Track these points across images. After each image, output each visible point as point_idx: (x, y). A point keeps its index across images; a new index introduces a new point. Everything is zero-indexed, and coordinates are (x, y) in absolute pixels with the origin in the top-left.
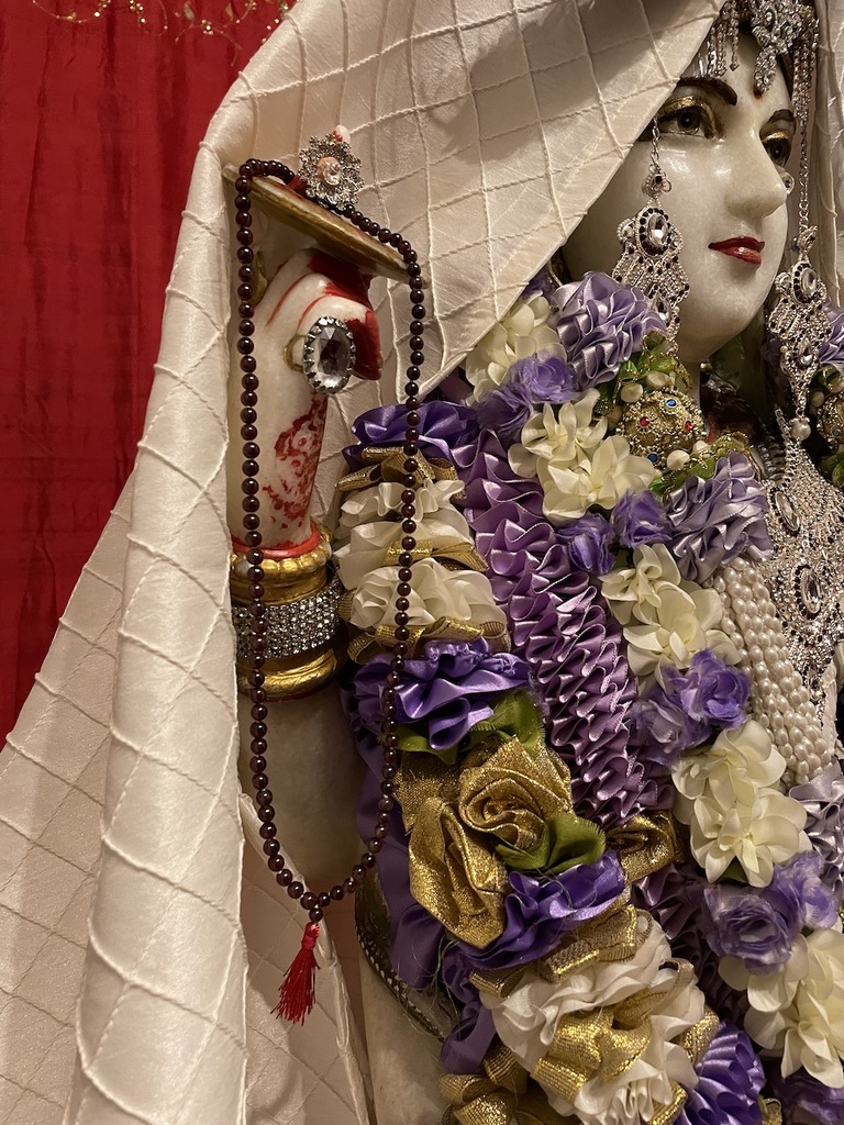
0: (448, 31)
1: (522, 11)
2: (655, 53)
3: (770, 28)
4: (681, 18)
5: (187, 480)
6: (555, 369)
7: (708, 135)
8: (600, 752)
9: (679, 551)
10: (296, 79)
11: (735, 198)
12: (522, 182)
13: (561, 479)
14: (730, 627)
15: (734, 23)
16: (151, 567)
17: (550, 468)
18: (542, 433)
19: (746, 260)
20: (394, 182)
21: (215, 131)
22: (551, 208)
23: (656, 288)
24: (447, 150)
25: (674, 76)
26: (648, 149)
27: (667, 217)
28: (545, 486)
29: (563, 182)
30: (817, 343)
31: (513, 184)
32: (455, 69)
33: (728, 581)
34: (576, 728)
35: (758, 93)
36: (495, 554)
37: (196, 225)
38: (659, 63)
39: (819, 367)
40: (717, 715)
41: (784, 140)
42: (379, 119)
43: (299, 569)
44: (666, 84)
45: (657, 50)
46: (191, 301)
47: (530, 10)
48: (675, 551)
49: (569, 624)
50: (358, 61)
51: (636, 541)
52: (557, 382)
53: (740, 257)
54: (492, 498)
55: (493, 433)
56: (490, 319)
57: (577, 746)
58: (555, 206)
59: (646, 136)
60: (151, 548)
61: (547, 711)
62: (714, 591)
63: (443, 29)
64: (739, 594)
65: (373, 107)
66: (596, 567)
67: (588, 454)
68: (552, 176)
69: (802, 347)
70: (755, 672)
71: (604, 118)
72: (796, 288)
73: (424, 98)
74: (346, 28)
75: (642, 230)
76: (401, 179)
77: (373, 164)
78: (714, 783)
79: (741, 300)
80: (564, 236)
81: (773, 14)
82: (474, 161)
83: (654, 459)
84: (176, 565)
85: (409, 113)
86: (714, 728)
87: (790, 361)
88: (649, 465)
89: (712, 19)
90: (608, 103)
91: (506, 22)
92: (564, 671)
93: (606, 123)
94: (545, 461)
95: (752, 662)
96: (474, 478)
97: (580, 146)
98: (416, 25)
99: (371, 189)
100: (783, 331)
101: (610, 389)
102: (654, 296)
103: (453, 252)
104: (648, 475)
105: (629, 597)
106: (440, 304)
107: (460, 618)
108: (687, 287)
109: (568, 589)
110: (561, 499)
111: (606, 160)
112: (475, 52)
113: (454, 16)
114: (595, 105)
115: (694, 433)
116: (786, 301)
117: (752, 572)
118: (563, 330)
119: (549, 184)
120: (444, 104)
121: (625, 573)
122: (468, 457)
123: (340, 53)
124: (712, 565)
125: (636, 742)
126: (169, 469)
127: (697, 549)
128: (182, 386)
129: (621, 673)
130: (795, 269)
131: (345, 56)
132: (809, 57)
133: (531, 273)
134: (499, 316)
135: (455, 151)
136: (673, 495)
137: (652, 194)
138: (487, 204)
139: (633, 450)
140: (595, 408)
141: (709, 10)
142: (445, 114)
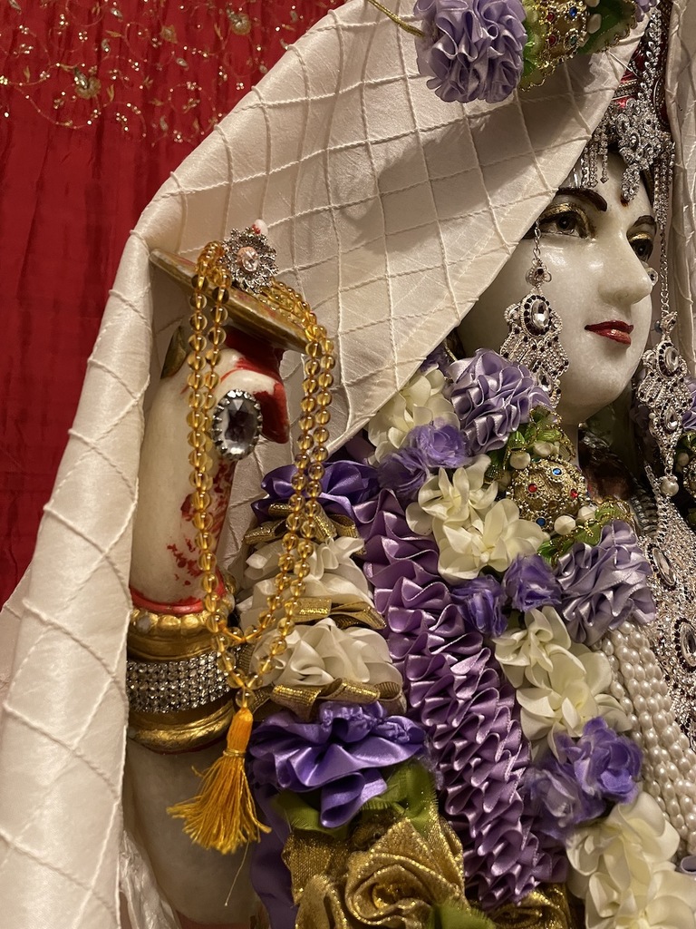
0: (360, 145)
1: (423, 131)
2: (536, 168)
3: (634, 149)
4: (559, 140)
5: (88, 544)
6: (449, 436)
7: (582, 235)
8: (494, 823)
9: (569, 614)
10: (222, 179)
11: (608, 288)
12: (422, 271)
13: (456, 538)
14: (619, 691)
15: (604, 144)
16: (42, 636)
17: (445, 528)
18: (437, 493)
19: (617, 340)
20: (310, 267)
21: (145, 222)
22: (447, 294)
23: (539, 363)
24: (356, 242)
25: (553, 187)
26: (532, 245)
27: (548, 303)
28: (440, 544)
29: (458, 272)
30: (681, 411)
31: (413, 272)
32: (365, 176)
33: (616, 644)
34: (470, 798)
35: (624, 202)
36: (393, 612)
37: (120, 302)
38: (541, 176)
39: (683, 432)
40: (610, 789)
41: (647, 240)
42: (298, 215)
43: (200, 625)
44: (546, 194)
45: (539, 165)
46: (109, 372)
47: (430, 129)
48: (565, 614)
49: (464, 685)
50: (279, 166)
51: (528, 604)
52: (452, 447)
53: (612, 337)
54: (391, 555)
55: (392, 492)
56: (391, 388)
57: (471, 817)
58: (450, 293)
59: (530, 235)
60: (44, 616)
61: (441, 779)
62: (602, 654)
63: (355, 143)
64: (627, 658)
65: (293, 205)
66: (488, 628)
67: (481, 514)
68: (448, 267)
69: (667, 414)
70: (644, 738)
71: (493, 220)
72: (661, 363)
73: (338, 198)
74: (268, 139)
75: (526, 313)
76: (317, 264)
77: (292, 252)
78: (609, 860)
79: (614, 374)
80: (458, 318)
81: (637, 137)
82: (379, 251)
83: (542, 523)
84: (68, 633)
85: (325, 210)
86: (608, 803)
87: (658, 426)
88: (537, 529)
89: (585, 141)
90: (496, 207)
91: (409, 139)
92: (460, 736)
93: (494, 224)
94: (440, 522)
95: (642, 728)
96: (375, 534)
97: (472, 243)
98: (333, 139)
99: (290, 271)
100: (651, 400)
101: (499, 456)
102: (538, 371)
103: (359, 328)
104: (537, 538)
105: (521, 662)
106: (347, 373)
107: (357, 680)
108: (567, 364)
109: (463, 649)
110: (454, 559)
111: (495, 254)
112: (383, 162)
113: (365, 132)
114: (485, 209)
115: (578, 500)
116: (652, 375)
117: (638, 636)
118: (456, 400)
119: (445, 274)
120: (355, 204)
121: (517, 636)
122: (370, 513)
123: (264, 159)
124: (600, 630)
125: (531, 812)
126: (71, 534)
127: (586, 614)
128: (93, 452)
129: (514, 739)
130: (659, 348)
131: (268, 162)
132: (667, 173)
133: (429, 349)
134: (399, 386)
135: (364, 243)
136: (562, 559)
137: (535, 284)
138: (391, 288)
139: (523, 514)
140: (486, 473)
141: (583, 133)
142: (356, 212)
